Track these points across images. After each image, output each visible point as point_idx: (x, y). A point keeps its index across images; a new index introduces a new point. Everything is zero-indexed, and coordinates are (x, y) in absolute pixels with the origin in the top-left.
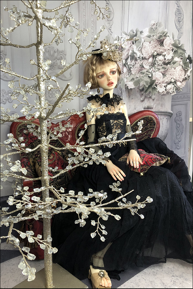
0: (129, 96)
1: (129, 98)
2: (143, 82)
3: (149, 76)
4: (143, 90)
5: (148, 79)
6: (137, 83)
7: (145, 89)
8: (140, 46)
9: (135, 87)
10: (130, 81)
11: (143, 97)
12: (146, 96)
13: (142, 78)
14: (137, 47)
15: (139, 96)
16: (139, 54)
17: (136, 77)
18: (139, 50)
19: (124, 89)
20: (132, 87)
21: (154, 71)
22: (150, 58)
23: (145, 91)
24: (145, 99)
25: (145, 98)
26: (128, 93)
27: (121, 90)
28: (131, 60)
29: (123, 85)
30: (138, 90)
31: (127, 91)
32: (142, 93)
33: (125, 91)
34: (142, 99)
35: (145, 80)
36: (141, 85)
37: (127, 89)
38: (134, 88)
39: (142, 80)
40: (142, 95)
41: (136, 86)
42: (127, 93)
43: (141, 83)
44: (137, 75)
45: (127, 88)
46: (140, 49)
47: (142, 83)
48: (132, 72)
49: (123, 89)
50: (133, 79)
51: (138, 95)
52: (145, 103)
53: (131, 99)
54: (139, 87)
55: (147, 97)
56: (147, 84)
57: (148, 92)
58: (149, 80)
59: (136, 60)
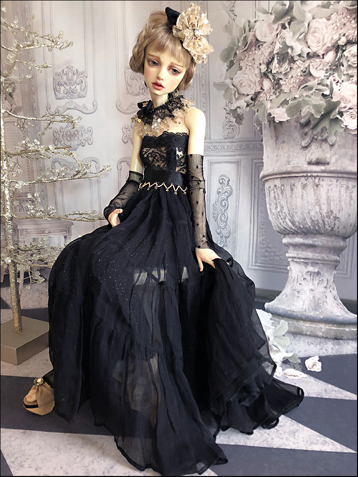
0: (277, 138)
1: (275, 140)
2: (309, 108)
3: (323, 94)
4: (308, 123)
5: (322, 100)
6: (295, 109)
7: (313, 123)
8: (302, 30)
9: (289, 118)
10: (278, 107)
11: (307, 140)
12: (313, 138)
13: (307, 99)
14: (294, 34)
15: (299, 137)
16: (299, 48)
17: (292, 96)
18: (298, 40)
19: (265, 122)
20: (284, 118)
21: (338, 82)
22: (327, 52)
23: (312, 126)
24: (312, 144)
25: (311, 141)
26: (275, 130)
27: (260, 124)
28: (279, 62)
29: (264, 115)
30: (296, 124)
31: (272, 127)
32: (306, 130)
33: (268, 126)
34: (304, 143)
35: (314, 103)
36: (303, 114)
37: (272, 122)
38: (287, 120)
39: (306, 103)
40: (306, 134)
41: (293, 116)
42: (273, 130)
43: (303, 110)
44: (294, 93)
45: (271, 120)
46: (302, 37)
47: (305, 110)
48: (283, 88)
49: (263, 123)
50: (285, 102)
51: (297, 135)
52: (311, 151)
53: (280, 142)
54: (300, 117)
55: (316, 139)
56: (318, 112)
57: (319, 129)
58: (323, 102)
59: (292, 60)
